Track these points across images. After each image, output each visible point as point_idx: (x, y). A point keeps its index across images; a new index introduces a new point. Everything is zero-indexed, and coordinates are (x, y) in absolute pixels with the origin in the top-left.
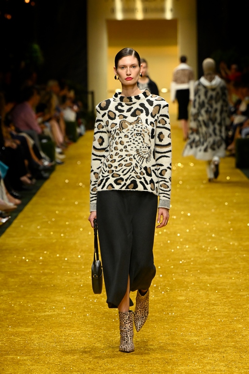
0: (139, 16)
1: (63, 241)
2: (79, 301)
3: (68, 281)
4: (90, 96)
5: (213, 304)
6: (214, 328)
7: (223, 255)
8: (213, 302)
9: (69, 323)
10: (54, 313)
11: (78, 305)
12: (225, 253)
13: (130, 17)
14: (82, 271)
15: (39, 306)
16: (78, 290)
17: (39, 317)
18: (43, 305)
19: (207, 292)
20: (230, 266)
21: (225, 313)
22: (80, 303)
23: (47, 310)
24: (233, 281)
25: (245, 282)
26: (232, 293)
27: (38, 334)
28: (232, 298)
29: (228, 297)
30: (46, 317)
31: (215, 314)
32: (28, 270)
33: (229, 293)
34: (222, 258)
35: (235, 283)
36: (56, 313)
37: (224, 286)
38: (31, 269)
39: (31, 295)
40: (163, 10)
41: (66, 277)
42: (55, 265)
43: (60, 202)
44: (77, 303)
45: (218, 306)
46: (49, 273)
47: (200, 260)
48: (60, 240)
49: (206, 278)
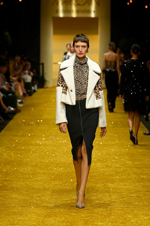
0: (74, 15)
3: (21, 185)
4: (41, 66)
5: (114, 202)
6: (113, 217)
8: (113, 200)
9: (20, 212)
12: (123, 169)
13: (68, 15)
14: (31, 179)
16: (27, 191)
18: (4, 200)
19: (110, 194)
20: (126, 177)
21: (120, 207)
22: (28, 200)
25: (135, 188)
26: (126, 195)
28: (126, 198)
29: (123, 197)
31: (114, 208)
33: (124, 195)
34: (121, 172)
35: (128, 188)
37: (121, 190)
40: (89, 12)
41: (20, 182)
42: (13, 175)
43: (19, 134)
44: (26, 199)
45: (117, 203)
46: (9, 180)
47: (106, 173)
48: (17, 159)
49: (110, 185)
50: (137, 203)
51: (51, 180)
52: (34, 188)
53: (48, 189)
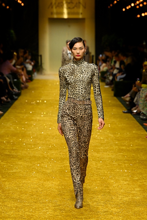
3: (25, 154)
4: (40, 58)
5: (99, 169)
6: (99, 182)
7: (105, 142)
8: (99, 167)
9: (25, 176)
10: (17, 171)
11: (29, 167)
14: (32, 148)
15: (10, 167)
16: (30, 159)
17: (10, 173)
18: (12, 166)
19: (96, 162)
20: (109, 148)
21: (105, 174)
22: (31, 166)
23: (13, 169)
24: (110, 156)
25: (116, 157)
26: (109, 163)
27: (8, 182)
28: (109, 166)
29: (107, 165)
30: (13, 173)
31: (100, 174)
32: (4, 147)
33: (107, 163)
34: (105, 143)
35: (111, 157)
36: (18, 171)
37: (105, 159)
38: (6, 147)
39: (6, 161)
41: (24, 151)
42: (19, 145)
43: (23, 112)
46: (15, 149)
48: (22, 132)
50: (118, 170)
51: (49, 149)
52: (35, 157)
53: (46, 157)
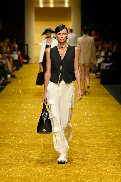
0: (52, 5)
1: (11, 121)
2: (18, 152)
3: (13, 142)
4: (26, 47)
6: (87, 166)
8: (87, 153)
9: (13, 163)
10: (5, 158)
12: (94, 128)
13: (47, 6)
16: (18, 146)
19: (85, 148)
20: (97, 134)
21: (93, 159)
23: (2, 156)
24: (98, 142)
25: (104, 143)
26: (97, 148)
28: (97, 151)
29: (95, 151)
30: (2, 160)
31: (88, 159)
33: (95, 148)
34: (92, 130)
37: (93, 145)
40: (63, 3)
41: (12, 139)
42: (6, 134)
43: (10, 101)
44: (17, 153)
45: (90, 155)
46: (3, 138)
47: (81, 132)
48: (9, 121)
49: (84, 141)
50: (106, 155)
51: (37, 137)
52: (23, 144)
53: (34, 145)
